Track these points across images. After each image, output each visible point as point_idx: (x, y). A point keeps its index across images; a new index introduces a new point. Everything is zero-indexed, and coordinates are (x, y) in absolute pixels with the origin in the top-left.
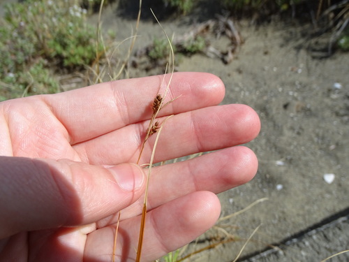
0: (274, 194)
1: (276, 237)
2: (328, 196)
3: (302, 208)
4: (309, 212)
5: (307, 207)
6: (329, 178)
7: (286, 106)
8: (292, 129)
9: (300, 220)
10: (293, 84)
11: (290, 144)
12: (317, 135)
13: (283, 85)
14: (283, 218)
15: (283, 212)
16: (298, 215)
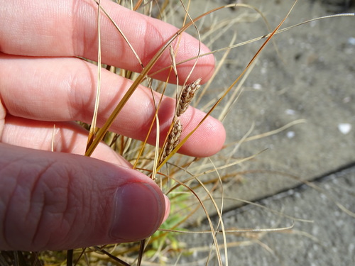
0: (284, 141)
1: (288, 182)
2: (343, 145)
3: (317, 155)
4: (324, 160)
5: (322, 155)
6: (345, 128)
7: (297, 57)
8: (304, 79)
9: (314, 167)
10: (304, 37)
11: (302, 94)
12: (331, 87)
13: (294, 36)
14: (296, 164)
15: (296, 159)
16: (312, 162)
